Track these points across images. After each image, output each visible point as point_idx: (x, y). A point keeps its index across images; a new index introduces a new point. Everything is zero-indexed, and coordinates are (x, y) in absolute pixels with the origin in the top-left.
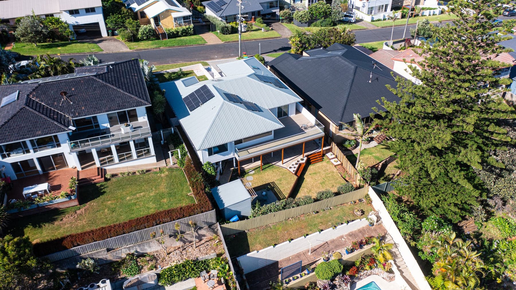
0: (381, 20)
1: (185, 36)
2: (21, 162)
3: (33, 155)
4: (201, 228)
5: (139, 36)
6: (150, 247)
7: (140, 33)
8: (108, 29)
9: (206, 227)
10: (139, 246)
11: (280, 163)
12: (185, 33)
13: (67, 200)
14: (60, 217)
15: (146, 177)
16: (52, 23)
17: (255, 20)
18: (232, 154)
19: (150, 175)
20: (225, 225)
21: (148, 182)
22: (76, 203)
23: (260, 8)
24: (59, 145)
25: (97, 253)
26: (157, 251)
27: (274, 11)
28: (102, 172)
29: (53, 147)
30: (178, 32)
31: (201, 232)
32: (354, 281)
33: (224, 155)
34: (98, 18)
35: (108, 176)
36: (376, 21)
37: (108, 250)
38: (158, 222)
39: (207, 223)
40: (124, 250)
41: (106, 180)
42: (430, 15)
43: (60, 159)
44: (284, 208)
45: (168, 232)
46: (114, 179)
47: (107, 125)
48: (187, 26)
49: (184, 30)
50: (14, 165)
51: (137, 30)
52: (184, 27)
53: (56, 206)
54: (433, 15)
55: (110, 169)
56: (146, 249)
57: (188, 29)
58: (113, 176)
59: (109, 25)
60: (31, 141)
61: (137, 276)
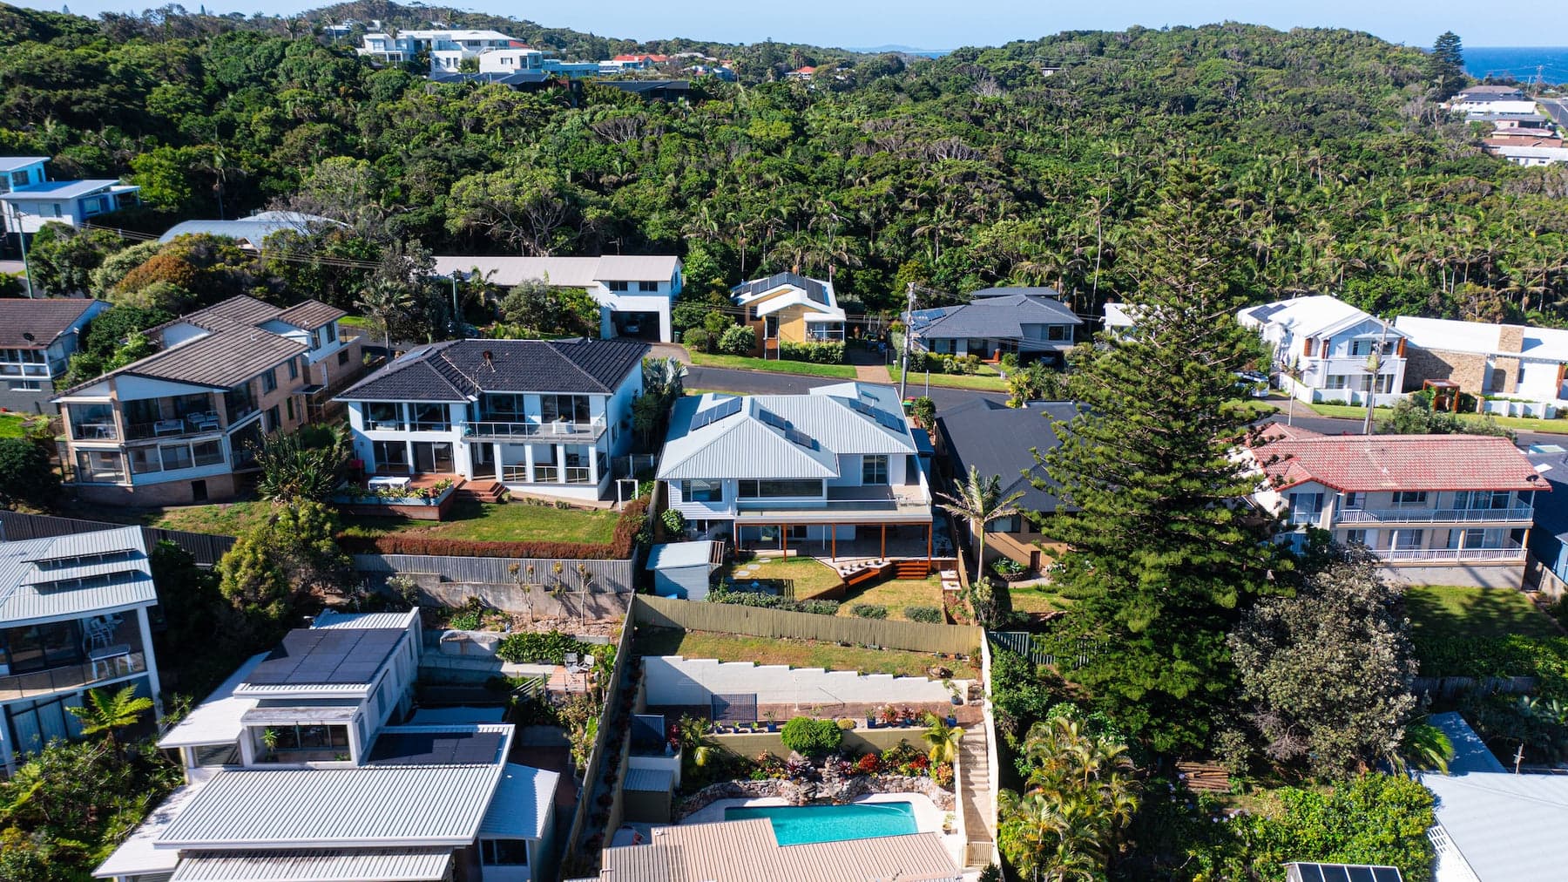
0: (1345, 404)
1: (823, 362)
2: (388, 443)
3: (408, 436)
4: (602, 592)
5: (721, 344)
6: (509, 599)
7: (725, 338)
8: (674, 328)
9: (611, 591)
10: (493, 588)
11: (829, 561)
12: (824, 356)
13: (423, 503)
14: (404, 528)
15: (565, 513)
16: (571, 298)
17: (1000, 359)
18: (729, 512)
19: (576, 513)
20: (645, 598)
21: (564, 520)
22: (434, 514)
23: (1016, 332)
24: (448, 428)
25: (426, 576)
26: (521, 613)
27: (1058, 348)
28: (498, 489)
29: (440, 428)
30: (808, 352)
31: (604, 601)
32: (866, 788)
33: (714, 509)
34: (659, 304)
35: (505, 497)
36: (1329, 404)
37: (443, 579)
38: (532, 554)
39: (614, 584)
40: (466, 588)
41: (500, 501)
42: (1512, 415)
43: (444, 456)
44: (768, 605)
45: (544, 579)
46: (513, 505)
47: (537, 419)
48: (831, 344)
49: (821, 349)
50: (378, 445)
51: (721, 333)
52: (824, 345)
53: (404, 510)
54: (1526, 415)
55: (515, 490)
56: (502, 601)
57: (831, 348)
58: (514, 500)
59: (677, 320)
60: (410, 405)
61: (470, 632)
